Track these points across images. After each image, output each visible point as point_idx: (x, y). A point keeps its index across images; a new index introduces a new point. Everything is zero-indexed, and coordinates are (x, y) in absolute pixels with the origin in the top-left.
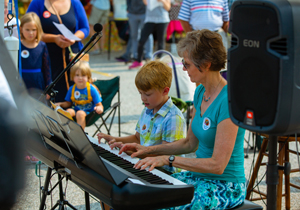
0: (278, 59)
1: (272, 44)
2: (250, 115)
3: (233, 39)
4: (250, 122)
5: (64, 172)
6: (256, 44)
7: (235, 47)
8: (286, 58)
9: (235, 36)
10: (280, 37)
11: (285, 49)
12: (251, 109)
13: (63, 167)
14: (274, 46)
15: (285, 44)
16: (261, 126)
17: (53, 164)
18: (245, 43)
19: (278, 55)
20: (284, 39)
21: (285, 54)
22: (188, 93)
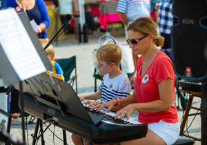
1: (202, 21)
2: (188, 70)
3: (175, 19)
4: (189, 75)
5: (52, 120)
6: (192, 22)
7: (177, 24)
12: (189, 66)
13: (52, 117)
14: (204, 22)
16: (197, 77)
17: (43, 115)
18: (184, 21)
22: (127, 67)
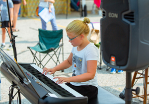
0: (129, 25)
1: (125, 15)
2: (113, 59)
3: (104, 12)
4: (113, 63)
6: (116, 16)
7: (105, 17)
8: (133, 24)
9: (105, 11)
10: (129, 11)
11: (133, 19)
12: (114, 55)
14: (126, 17)
15: (133, 16)
16: (120, 66)
18: (110, 15)
19: (129, 22)
20: (132, 13)
21: (133, 22)
